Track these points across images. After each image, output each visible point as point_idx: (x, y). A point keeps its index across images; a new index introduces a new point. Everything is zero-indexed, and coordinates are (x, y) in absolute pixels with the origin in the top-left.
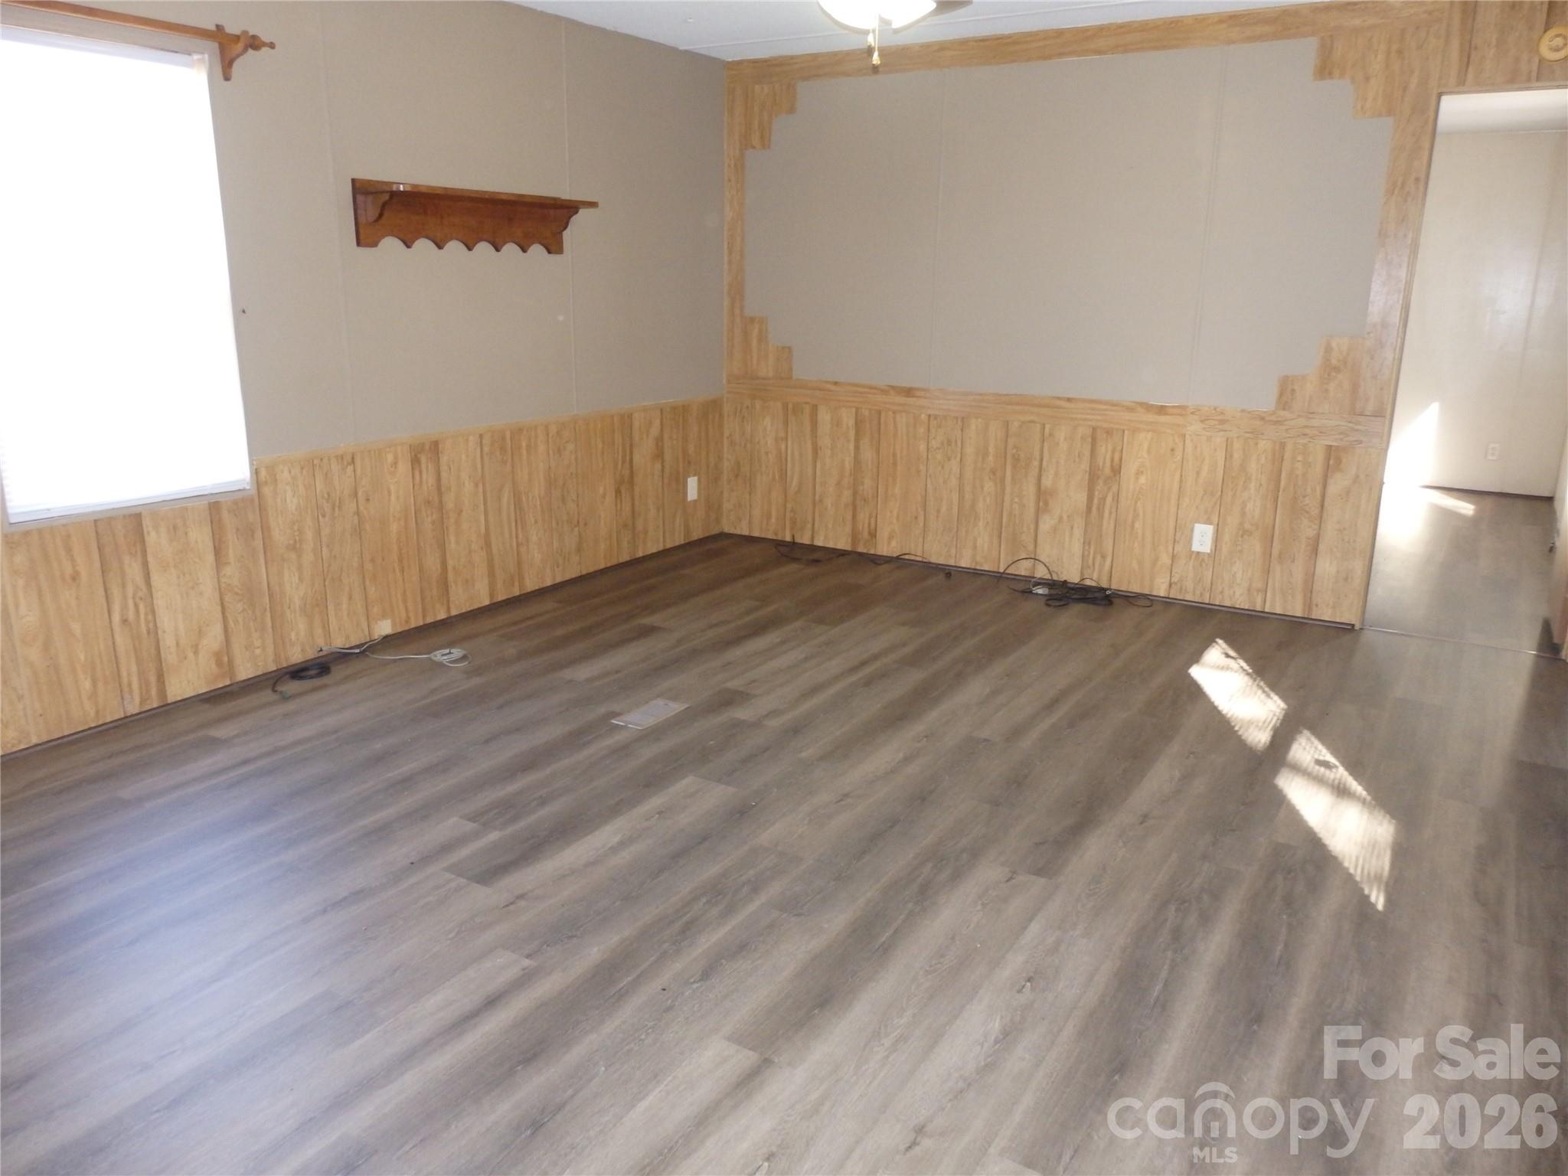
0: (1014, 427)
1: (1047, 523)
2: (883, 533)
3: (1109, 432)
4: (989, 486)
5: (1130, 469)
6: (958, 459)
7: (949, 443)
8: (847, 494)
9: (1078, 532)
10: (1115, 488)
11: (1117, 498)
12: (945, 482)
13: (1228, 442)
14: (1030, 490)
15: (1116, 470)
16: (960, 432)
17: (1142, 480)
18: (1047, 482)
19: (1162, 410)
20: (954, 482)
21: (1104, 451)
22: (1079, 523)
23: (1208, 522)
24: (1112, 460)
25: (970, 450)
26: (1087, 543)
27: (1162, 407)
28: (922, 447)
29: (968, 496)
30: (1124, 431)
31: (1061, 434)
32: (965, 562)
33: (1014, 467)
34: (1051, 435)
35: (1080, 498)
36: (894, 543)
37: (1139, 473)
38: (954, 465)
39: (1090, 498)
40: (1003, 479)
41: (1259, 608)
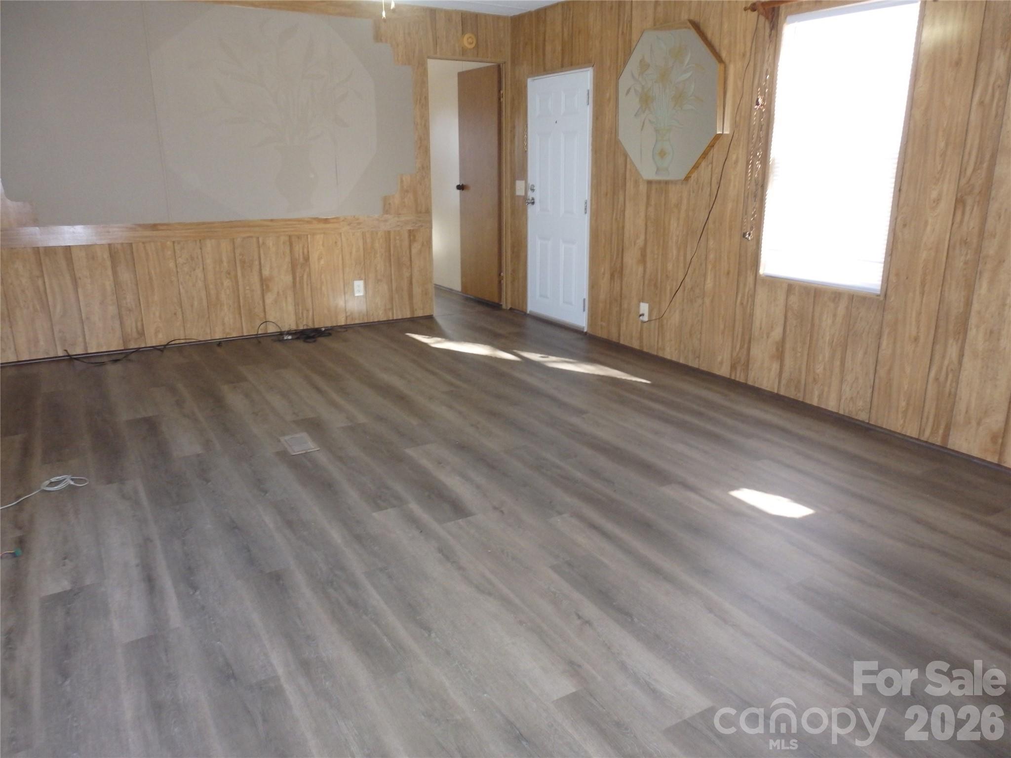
0: (238, 241)
1: (270, 298)
2: (150, 331)
3: (299, 237)
4: (227, 283)
5: (314, 257)
6: (201, 268)
7: (192, 258)
8: (112, 309)
9: (290, 299)
10: (307, 270)
11: (309, 275)
12: (194, 285)
13: (364, 234)
14: (255, 279)
15: (307, 259)
16: (200, 250)
17: (322, 262)
18: (266, 272)
19: (326, 221)
20: (200, 284)
21: (298, 248)
22: (290, 294)
23: (360, 279)
24: (303, 253)
25: (209, 261)
26: (296, 305)
27: (326, 219)
28: (172, 265)
29: (213, 292)
30: (307, 235)
31: (270, 242)
32: (218, 335)
33: (243, 267)
34: (264, 243)
35: (288, 279)
36: (160, 336)
37: (320, 259)
38: (199, 273)
39: (294, 278)
40: (236, 276)
41: (391, 318)
